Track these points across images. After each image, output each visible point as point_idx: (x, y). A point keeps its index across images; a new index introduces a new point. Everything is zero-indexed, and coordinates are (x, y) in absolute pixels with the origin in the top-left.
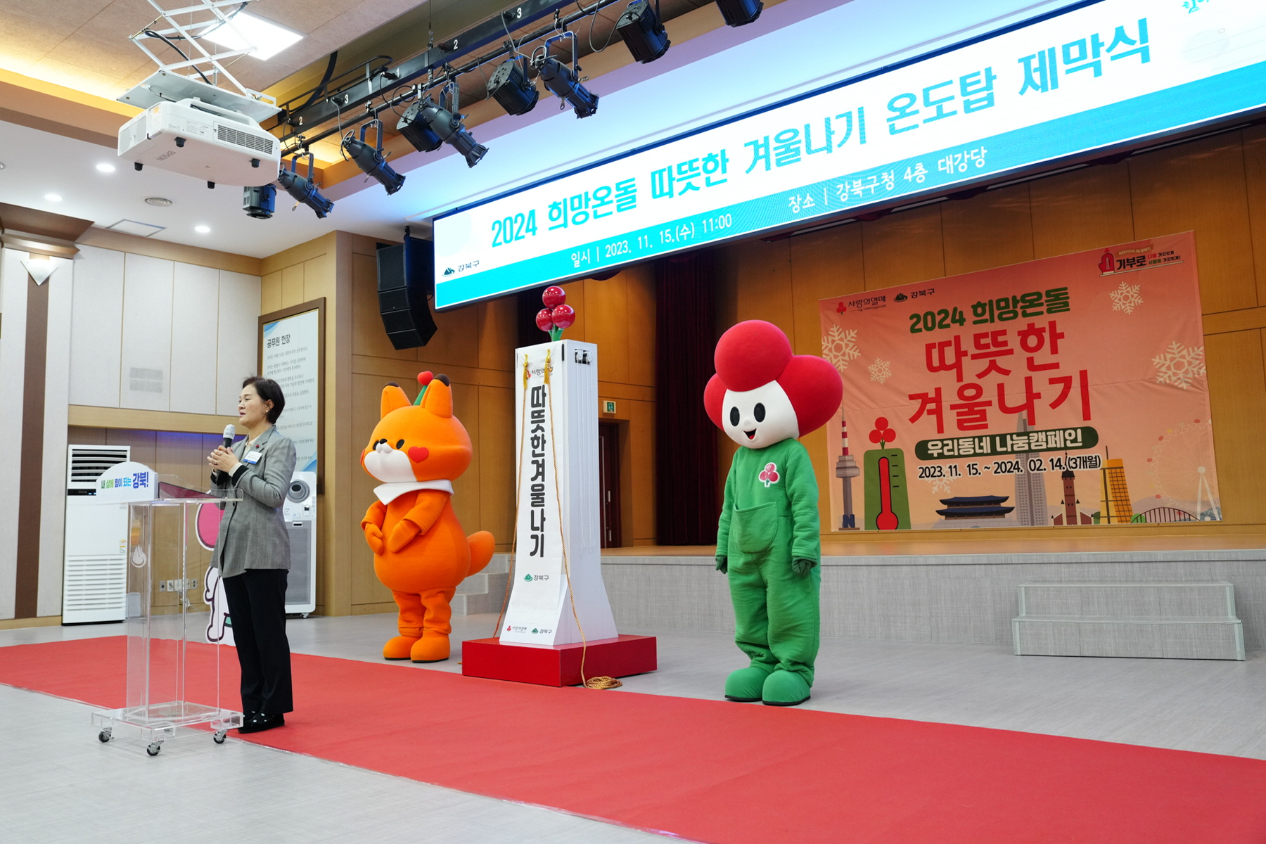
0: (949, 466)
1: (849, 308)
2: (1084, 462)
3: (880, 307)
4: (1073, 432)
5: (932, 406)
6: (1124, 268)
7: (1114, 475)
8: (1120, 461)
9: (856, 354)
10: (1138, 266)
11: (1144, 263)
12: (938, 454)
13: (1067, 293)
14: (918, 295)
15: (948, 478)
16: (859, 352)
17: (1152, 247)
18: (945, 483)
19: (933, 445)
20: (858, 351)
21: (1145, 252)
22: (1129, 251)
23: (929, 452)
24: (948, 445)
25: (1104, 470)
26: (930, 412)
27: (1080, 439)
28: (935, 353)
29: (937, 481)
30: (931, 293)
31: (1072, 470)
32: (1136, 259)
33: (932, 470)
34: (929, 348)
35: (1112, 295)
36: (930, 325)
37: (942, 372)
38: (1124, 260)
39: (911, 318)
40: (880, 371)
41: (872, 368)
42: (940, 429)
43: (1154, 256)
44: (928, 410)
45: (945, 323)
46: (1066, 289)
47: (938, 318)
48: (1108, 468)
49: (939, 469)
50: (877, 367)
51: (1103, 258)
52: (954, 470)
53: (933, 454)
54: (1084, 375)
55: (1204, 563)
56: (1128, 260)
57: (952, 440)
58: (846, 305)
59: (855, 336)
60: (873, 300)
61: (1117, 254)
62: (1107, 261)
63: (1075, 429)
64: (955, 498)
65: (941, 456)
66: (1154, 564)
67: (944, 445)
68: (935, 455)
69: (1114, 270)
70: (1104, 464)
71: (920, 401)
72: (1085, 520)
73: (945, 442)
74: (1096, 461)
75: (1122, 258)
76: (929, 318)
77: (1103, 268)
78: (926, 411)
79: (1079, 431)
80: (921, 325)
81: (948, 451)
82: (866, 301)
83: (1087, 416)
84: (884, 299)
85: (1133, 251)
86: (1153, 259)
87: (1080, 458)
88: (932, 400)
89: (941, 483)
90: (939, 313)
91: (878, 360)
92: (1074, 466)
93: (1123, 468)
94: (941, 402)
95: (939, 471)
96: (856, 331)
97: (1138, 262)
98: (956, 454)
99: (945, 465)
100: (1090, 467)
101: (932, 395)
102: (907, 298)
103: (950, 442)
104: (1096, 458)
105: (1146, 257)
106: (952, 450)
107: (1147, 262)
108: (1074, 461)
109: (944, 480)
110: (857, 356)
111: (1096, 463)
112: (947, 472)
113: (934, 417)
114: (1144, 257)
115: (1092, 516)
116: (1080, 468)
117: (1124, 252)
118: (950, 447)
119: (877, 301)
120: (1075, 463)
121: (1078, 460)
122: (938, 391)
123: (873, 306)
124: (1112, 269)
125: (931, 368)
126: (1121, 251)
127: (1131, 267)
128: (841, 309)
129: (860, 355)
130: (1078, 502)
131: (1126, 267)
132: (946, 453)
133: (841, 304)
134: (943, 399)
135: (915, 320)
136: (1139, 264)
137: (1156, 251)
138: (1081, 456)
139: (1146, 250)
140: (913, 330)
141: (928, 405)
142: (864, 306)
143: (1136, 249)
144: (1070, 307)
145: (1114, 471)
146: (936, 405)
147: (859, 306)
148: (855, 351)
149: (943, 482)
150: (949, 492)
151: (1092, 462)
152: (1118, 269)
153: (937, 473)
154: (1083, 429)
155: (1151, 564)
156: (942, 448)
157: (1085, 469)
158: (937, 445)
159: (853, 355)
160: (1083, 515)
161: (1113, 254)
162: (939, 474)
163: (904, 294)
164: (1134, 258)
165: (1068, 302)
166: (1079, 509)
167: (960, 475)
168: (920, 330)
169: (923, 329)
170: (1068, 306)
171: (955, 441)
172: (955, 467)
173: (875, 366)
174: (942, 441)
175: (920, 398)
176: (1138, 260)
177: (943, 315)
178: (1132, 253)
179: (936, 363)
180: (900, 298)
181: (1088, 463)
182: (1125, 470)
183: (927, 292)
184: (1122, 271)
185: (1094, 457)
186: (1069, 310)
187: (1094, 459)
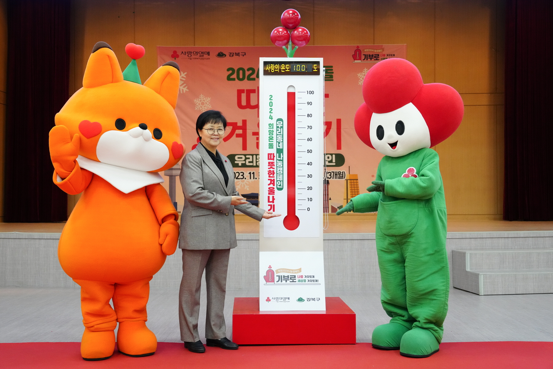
0: (249, 172)
1: (181, 56)
2: (335, 174)
3: (205, 59)
4: (330, 156)
5: (240, 132)
6: (367, 60)
7: (353, 184)
8: (356, 175)
9: (185, 89)
10: (374, 60)
11: (378, 59)
12: (242, 164)
13: (332, 70)
14: (234, 55)
15: (248, 180)
16: (187, 89)
17: (383, 49)
18: (246, 183)
19: (238, 158)
20: (186, 87)
21: (379, 52)
22: (370, 50)
23: (236, 162)
24: (249, 158)
25: (347, 180)
26: (238, 136)
27: (334, 161)
28: (244, 96)
29: (240, 182)
30: (243, 55)
31: (328, 179)
32: (374, 56)
33: (237, 175)
34: (240, 92)
35: (359, 75)
36: (241, 77)
37: (248, 109)
38: (367, 55)
39: (228, 70)
40: (203, 104)
41: (197, 101)
42: (245, 148)
43: (384, 55)
44: (236, 134)
45: (252, 77)
46: (332, 67)
47: (247, 73)
48: (350, 180)
49: (242, 174)
50: (201, 101)
51: (356, 52)
52: (252, 175)
53: (238, 164)
54: (339, 122)
55: (541, 238)
56: (369, 55)
57: (252, 155)
58: (179, 53)
59: (185, 77)
60: (200, 53)
61: (364, 50)
62: (357, 54)
63: (332, 155)
64: (252, 194)
65: (244, 165)
66: (518, 239)
67: (246, 158)
68: (240, 165)
69: (361, 60)
70: (347, 177)
71: (231, 127)
72: (334, 210)
73: (247, 156)
74: (343, 175)
75: (366, 54)
76: (241, 72)
77: (355, 59)
78: (235, 135)
79: (334, 156)
80: (234, 76)
81: (249, 162)
82: (195, 53)
83: (339, 147)
84: (208, 53)
85: (373, 50)
86: (383, 57)
87: (333, 172)
88: (239, 128)
89: (243, 183)
90: (248, 70)
91: (202, 96)
92: (330, 177)
93: (357, 180)
94: (246, 129)
95: (242, 175)
96: (186, 73)
97: (375, 57)
98: (255, 164)
99: (246, 171)
100: (339, 178)
101: (240, 124)
102: (225, 55)
103: (251, 157)
104: (343, 173)
105: (380, 55)
106: (252, 162)
107: (380, 58)
108: (330, 174)
109: (245, 182)
110: (186, 91)
111: (343, 176)
112: (247, 176)
113: (240, 139)
114: (378, 55)
115: (338, 208)
116: (333, 178)
117: (367, 50)
118: (251, 160)
119: (204, 54)
120: (330, 175)
121: (332, 173)
122: (244, 122)
123: (200, 58)
124: (360, 59)
125: (240, 106)
126: (366, 49)
127: (371, 60)
128: (175, 55)
129: (188, 90)
130: (330, 199)
131: (368, 59)
132: (248, 164)
133: (175, 52)
134: (248, 127)
135: (231, 72)
136: (375, 59)
137: (385, 52)
138: (334, 171)
139: (380, 51)
140: (229, 78)
141: (237, 130)
142: (193, 56)
143: (374, 49)
144: (333, 79)
145: (352, 181)
146: (243, 131)
147: (190, 55)
148: (184, 87)
149: (244, 183)
150: (248, 189)
151: (340, 175)
152: (363, 60)
153: (240, 177)
154: (335, 154)
155: (517, 238)
156: (245, 160)
157: (337, 179)
158: (241, 158)
159: (183, 90)
160: (332, 207)
161: (361, 50)
162: (242, 177)
163: (224, 53)
164: (373, 55)
165: (332, 76)
166: (331, 203)
167: (256, 178)
168: (234, 79)
169: (236, 79)
170: (332, 78)
171: (255, 156)
172: (253, 173)
173: (199, 99)
174: (245, 155)
175: (231, 126)
176: (375, 56)
177: (251, 72)
178: (372, 51)
179: (244, 103)
180: (221, 55)
181: (338, 176)
182: (359, 181)
183: (240, 54)
184: (365, 62)
185: (342, 172)
186: (332, 80)
187: (342, 174)
